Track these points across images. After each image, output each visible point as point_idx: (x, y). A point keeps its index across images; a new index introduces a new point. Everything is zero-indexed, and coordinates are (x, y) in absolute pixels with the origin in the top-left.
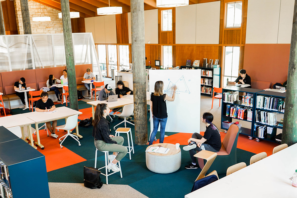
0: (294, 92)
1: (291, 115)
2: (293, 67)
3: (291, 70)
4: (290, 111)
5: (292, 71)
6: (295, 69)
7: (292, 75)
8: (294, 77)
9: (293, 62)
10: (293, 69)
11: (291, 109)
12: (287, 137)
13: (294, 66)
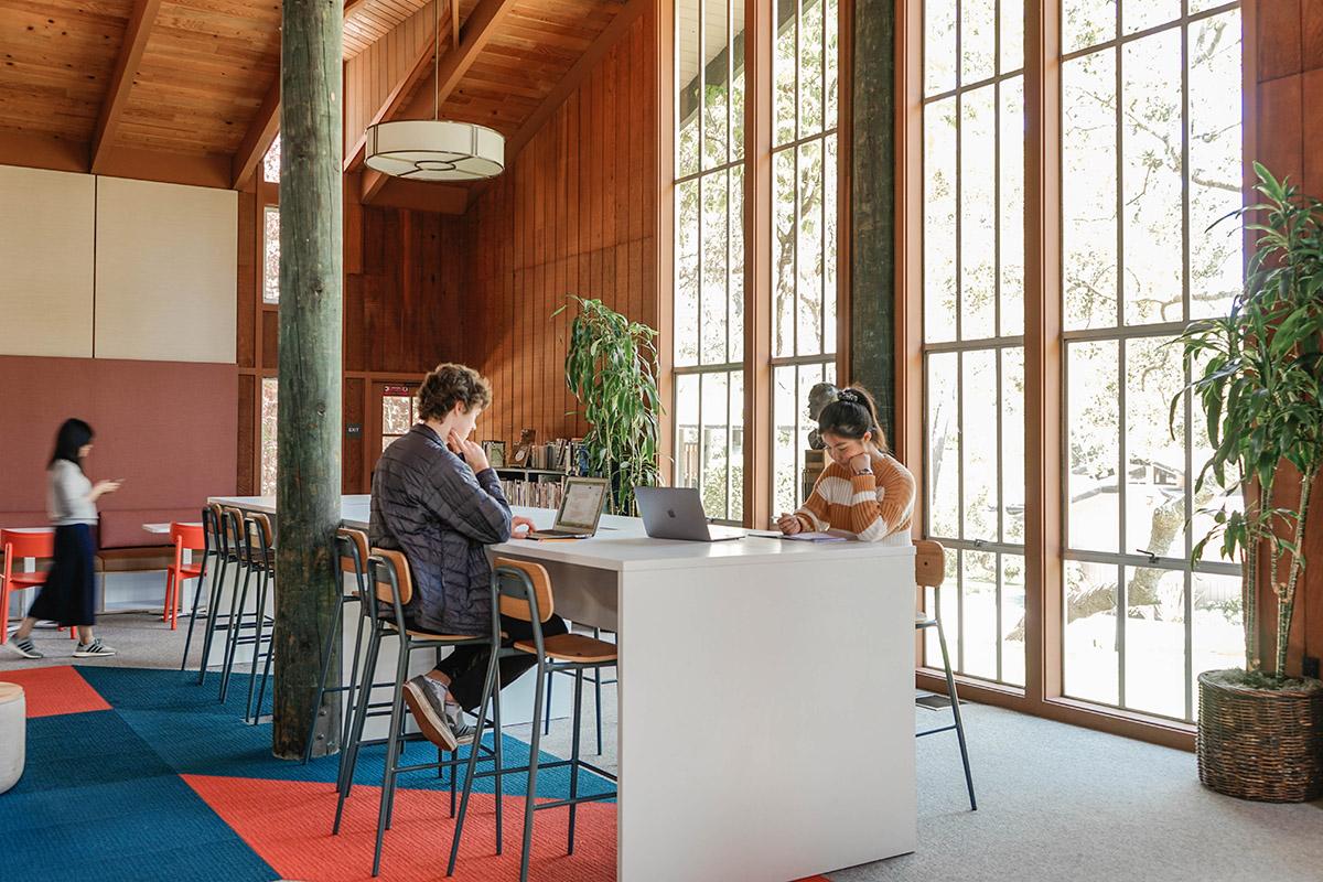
0: (324, 364)
1: (322, 438)
2: (316, 286)
3: (310, 296)
4: (318, 423)
5: (314, 300)
6: (320, 292)
7: (312, 312)
8: (321, 317)
9: (312, 271)
10: (316, 294)
11: (322, 417)
12: (317, 511)
13: (319, 282)
